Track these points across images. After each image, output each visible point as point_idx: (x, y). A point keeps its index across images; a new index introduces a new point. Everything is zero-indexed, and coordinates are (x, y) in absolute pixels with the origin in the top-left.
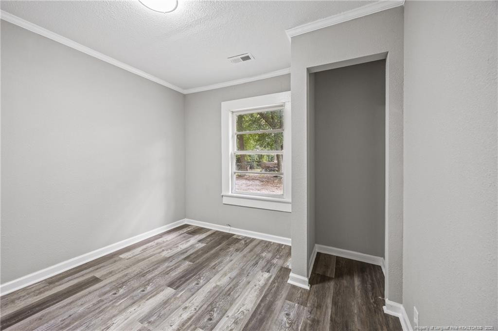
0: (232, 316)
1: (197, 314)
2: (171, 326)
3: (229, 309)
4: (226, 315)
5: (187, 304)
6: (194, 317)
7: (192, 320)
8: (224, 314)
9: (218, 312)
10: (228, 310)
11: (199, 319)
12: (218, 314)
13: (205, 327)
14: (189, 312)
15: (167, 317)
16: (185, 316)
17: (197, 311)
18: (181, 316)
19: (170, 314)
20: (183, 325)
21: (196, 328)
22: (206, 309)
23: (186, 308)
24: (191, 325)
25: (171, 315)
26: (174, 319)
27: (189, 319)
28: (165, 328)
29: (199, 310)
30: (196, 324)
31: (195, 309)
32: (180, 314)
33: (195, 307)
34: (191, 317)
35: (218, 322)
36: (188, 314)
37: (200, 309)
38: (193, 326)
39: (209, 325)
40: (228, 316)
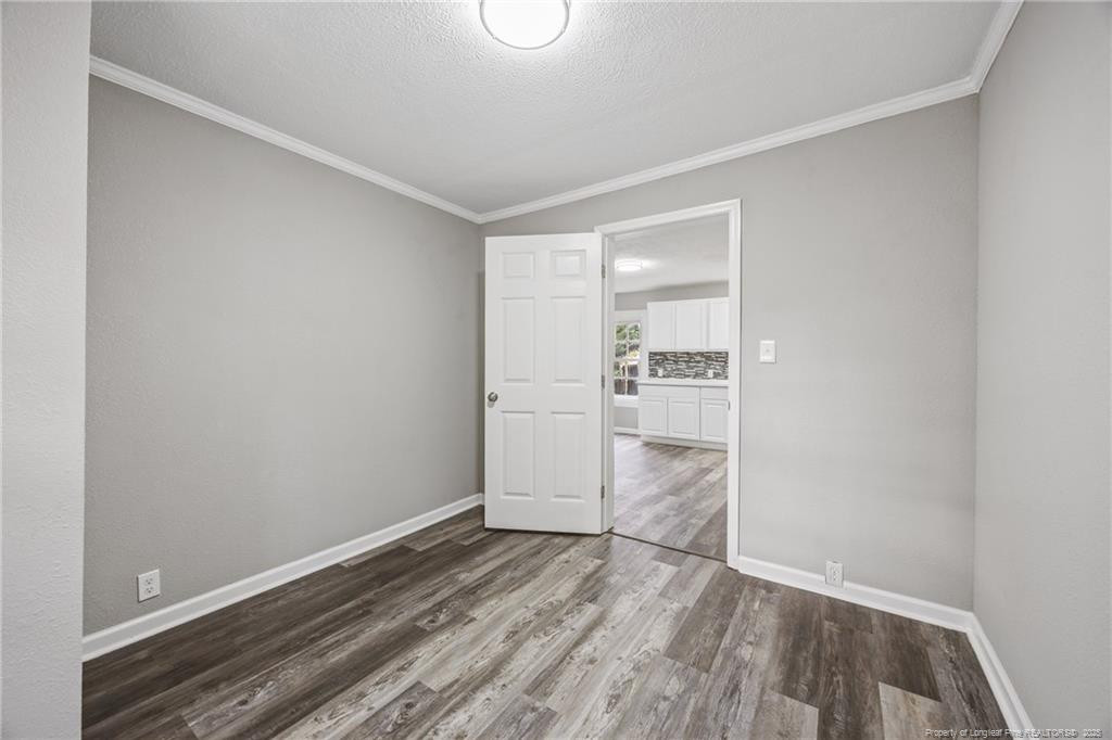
0: (360, 710)
1: (434, 719)
2: (488, 699)
3: (357, 728)
4: (373, 712)
6: (441, 713)
7: (447, 708)
8: (376, 714)
9: (385, 721)
10: (361, 725)
11: (433, 708)
12: (387, 717)
13: (424, 692)
14: (451, 725)
15: (499, 718)
16: (460, 717)
17: (432, 727)
18: (471, 717)
19: (494, 724)
20: (465, 700)
21: (440, 692)
22: (410, 732)
24: (450, 697)
25: (493, 719)
26: (486, 712)
27: (452, 710)
28: (498, 697)
29: (429, 730)
30: (440, 698)
31: (435, 733)
32: (472, 724)
34: (448, 713)
35: (396, 700)
36: (457, 720)
37: (426, 734)
38: (446, 695)
39: (416, 694)
40: (370, 709)
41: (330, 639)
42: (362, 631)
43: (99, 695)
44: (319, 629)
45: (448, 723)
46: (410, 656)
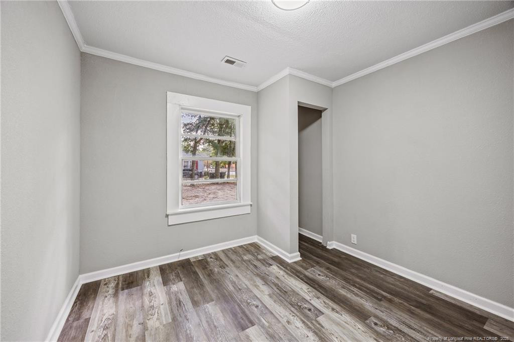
0: (310, 297)
1: (301, 316)
2: (308, 336)
5: (284, 321)
7: (306, 321)
8: (307, 301)
9: (303, 303)
10: (303, 297)
11: (307, 317)
12: (305, 304)
13: (317, 315)
16: (299, 324)
17: (296, 315)
18: (298, 328)
20: (309, 328)
21: (316, 320)
22: (296, 309)
23: (288, 322)
25: (294, 335)
26: (299, 333)
27: (304, 322)
30: (312, 320)
31: (293, 316)
32: (294, 328)
33: (291, 315)
34: (302, 320)
35: (314, 306)
37: (294, 313)
40: (310, 300)
41: (355, 290)
42: (362, 298)
43: (326, 255)
44: (362, 286)
45: (297, 320)
46: (343, 313)
